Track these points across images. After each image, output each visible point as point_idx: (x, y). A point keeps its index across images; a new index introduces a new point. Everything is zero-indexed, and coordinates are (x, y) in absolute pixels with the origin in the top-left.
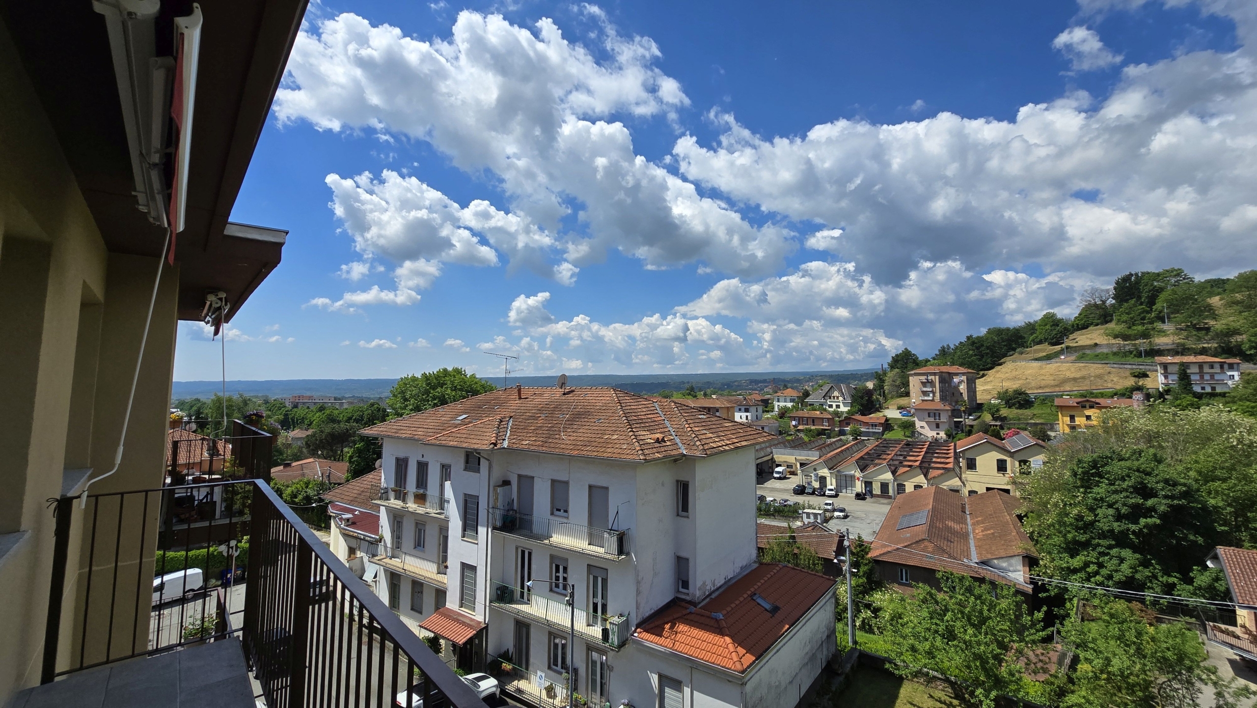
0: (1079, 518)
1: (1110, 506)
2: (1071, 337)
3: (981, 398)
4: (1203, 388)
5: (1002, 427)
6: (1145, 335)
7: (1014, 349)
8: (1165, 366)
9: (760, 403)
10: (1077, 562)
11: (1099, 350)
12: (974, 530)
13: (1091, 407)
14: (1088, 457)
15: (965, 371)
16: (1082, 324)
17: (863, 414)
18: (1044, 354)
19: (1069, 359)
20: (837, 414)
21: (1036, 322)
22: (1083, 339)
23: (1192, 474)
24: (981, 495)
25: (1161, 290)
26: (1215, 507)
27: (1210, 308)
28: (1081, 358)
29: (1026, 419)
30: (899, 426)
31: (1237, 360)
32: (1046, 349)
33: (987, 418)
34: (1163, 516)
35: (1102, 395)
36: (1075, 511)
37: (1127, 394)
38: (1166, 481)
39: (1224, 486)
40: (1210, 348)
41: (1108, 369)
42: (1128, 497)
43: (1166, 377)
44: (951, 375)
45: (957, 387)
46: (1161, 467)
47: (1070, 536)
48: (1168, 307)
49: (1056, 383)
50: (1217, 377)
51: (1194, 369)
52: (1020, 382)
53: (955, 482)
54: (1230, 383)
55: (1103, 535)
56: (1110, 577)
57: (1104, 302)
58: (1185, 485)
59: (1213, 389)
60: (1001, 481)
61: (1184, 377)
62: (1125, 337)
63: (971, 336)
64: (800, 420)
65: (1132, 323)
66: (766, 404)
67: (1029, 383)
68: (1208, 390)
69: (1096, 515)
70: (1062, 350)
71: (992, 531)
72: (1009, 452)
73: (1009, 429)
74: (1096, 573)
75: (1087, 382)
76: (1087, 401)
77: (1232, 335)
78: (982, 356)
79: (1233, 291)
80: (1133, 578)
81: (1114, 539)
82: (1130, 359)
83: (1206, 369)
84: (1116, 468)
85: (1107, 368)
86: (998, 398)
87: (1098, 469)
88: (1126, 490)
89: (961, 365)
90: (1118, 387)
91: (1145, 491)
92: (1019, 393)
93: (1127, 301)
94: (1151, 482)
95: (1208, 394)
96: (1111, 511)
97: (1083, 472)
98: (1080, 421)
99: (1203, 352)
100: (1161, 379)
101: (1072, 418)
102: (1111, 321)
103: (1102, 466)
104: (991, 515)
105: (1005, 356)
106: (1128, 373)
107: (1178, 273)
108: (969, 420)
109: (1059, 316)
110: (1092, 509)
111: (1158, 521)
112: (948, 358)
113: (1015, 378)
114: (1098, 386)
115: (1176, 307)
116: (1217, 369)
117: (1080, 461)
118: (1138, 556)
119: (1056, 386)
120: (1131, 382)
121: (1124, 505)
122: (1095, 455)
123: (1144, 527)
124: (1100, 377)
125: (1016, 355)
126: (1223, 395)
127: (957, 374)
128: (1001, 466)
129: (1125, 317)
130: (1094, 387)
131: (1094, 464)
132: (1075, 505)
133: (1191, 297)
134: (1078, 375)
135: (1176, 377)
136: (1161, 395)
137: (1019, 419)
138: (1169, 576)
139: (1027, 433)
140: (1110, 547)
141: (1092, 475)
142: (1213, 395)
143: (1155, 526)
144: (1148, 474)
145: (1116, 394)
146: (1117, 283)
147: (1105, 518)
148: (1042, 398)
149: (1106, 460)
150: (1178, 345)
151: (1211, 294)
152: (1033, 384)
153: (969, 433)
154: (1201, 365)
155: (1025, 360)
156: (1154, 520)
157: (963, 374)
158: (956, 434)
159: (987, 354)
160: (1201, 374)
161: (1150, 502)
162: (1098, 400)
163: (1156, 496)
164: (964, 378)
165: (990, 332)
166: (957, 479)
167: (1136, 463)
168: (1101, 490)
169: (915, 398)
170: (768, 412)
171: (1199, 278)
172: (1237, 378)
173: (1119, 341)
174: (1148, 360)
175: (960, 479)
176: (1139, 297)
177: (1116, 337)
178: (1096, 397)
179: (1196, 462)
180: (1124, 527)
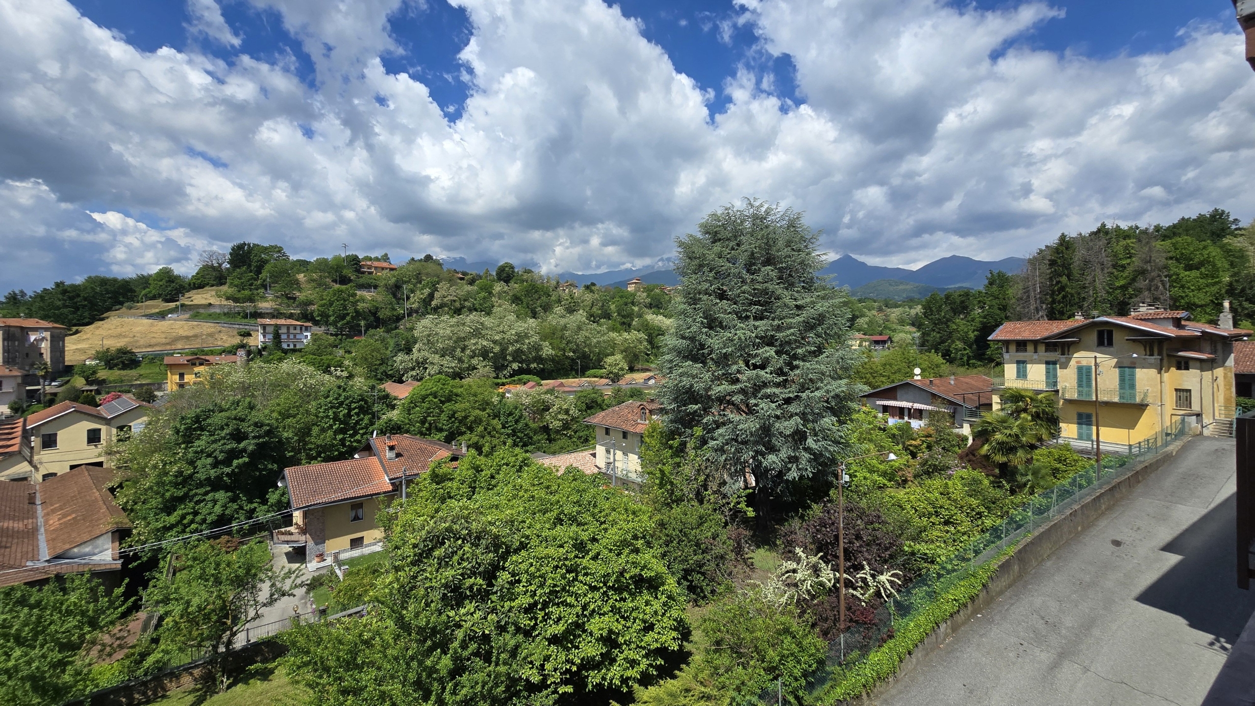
0: (180, 473)
1: (209, 456)
2: (187, 295)
3: (70, 358)
4: (288, 346)
5: (98, 392)
6: (251, 300)
7: (122, 303)
8: (264, 327)
10: (173, 519)
11: (212, 310)
12: (46, 522)
13: (201, 364)
14: (191, 413)
15: (50, 325)
16: (198, 284)
18: (157, 310)
19: (182, 317)
21: (151, 276)
22: (199, 298)
23: (275, 415)
24: (62, 476)
25: (265, 262)
26: (287, 439)
27: (297, 282)
28: (196, 316)
29: (131, 381)
31: (309, 324)
32: (161, 305)
33: (79, 382)
34: (252, 455)
35: (212, 353)
36: (175, 468)
37: (232, 351)
38: (256, 424)
39: (294, 421)
40: (295, 314)
41: (219, 329)
42: (225, 444)
43: (264, 337)
44: (25, 331)
45: (35, 346)
46: (253, 413)
47: (168, 495)
48: (270, 277)
49: (168, 341)
50: (298, 337)
51: (283, 330)
52: (126, 340)
53: (22, 468)
54: (305, 341)
55: (201, 485)
56: (204, 521)
57: (220, 265)
58: (268, 425)
59: (295, 346)
60: (92, 454)
61: (277, 336)
62: (236, 300)
63: (63, 283)
65: (241, 287)
67: (137, 341)
68: (292, 347)
69: (195, 468)
70: (177, 307)
71: (74, 516)
72: (105, 419)
73: (108, 393)
74: (192, 522)
75: (199, 340)
76: (197, 358)
77: (309, 305)
78: (77, 309)
79: (312, 271)
80: (223, 514)
81: (210, 486)
82: (239, 320)
83: (292, 331)
84: (217, 419)
85: (219, 327)
86: (95, 358)
87: (200, 422)
88: (224, 438)
89: (44, 318)
90: (227, 345)
91: (238, 436)
92: (122, 352)
93: (239, 267)
94: (245, 427)
95: (291, 350)
96: (209, 460)
97: (186, 429)
98: (188, 378)
99: (291, 316)
100: (261, 338)
101: (182, 376)
102: (225, 284)
103: (204, 420)
104: (74, 496)
105: (109, 309)
106: (235, 333)
107: (279, 250)
108: (51, 387)
109: (176, 273)
110: (192, 463)
111: (247, 460)
113: (119, 336)
114: (209, 344)
115: (276, 277)
116: (298, 331)
117: (183, 418)
118: (229, 494)
119: (167, 344)
120: (237, 340)
121: (221, 452)
122: (198, 410)
123: (236, 467)
124: (211, 335)
125: (124, 310)
126: (300, 350)
127: (35, 330)
128: (93, 437)
129: (237, 282)
130: (205, 345)
131: (197, 419)
132: (175, 462)
133: (285, 272)
134: (191, 333)
135: (271, 336)
136: (260, 352)
137: (122, 381)
138: (252, 503)
139: (130, 395)
140: (206, 493)
141: (195, 430)
142: (294, 351)
143: (245, 464)
144: (243, 420)
145: (224, 351)
146: (233, 249)
147: (205, 469)
148: (151, 357)
149: (208, 414)
150: (276, 309)
151: (299, 272)
152: (142, 342)
153: (51, 403)
154: (288, 327)
155: (134, 315)
156: (244, 459)
157: (46, 329)
158: (29, 406)
159: (85, 306)
160: (288, 333)
161: (242, 445)
162: (207, 358)
163: (247, 438)
164: (47, 334)
165: (90, 280)
166: (26, 463)
167: (234, 412)
168: (200, 444)
171: (293, 257)
172: (309, 337)
173: (231, 303)
174: (252, 321)
175: (31, 462)
176: (250, 266)
177: (228, 299)
178: (207, 354)
179: (279, 405)
180: (219, 471)
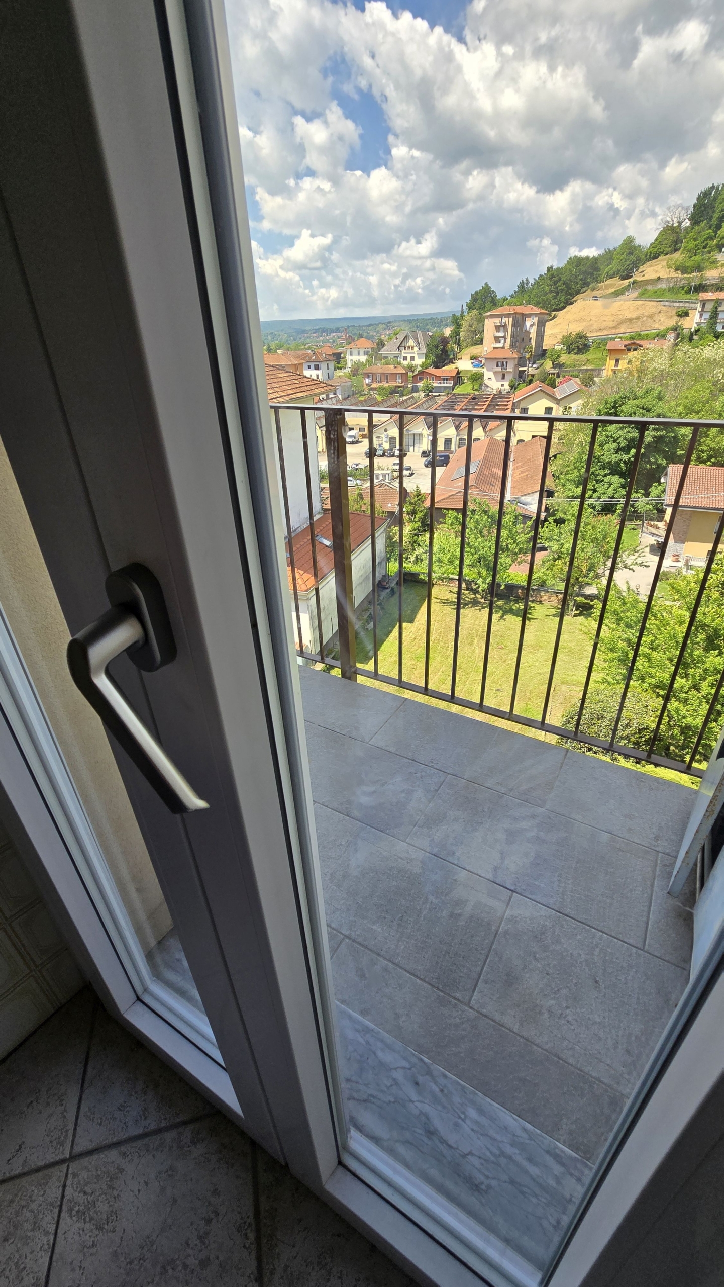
1: (615, 441)
3: (547, 343)
5: (558, 375)
6: (700, 268)
7: (588, 284)
9: (331, 358)
13: (634, 350)
15: (539, 311)
17: (437, 367)
18: (613, 290)
20: (411, 368)
24: (526, 443)
29: (580, 365)
30: (469, 379)
32: (616, 284)
33: (548, 365)
41: (659, 308)
43: (701, 316)
45: (528, 331)
52: (584, 324)
55: (604, 467)
56: (599, 498)
57: (680, 224)
62: (684, 270)
63: (551, 267)
64: (373, 376)
65: (693, 252)
66: (338, 358)
67: (592, 325)
71: (526, 473)
72: (557, 399)
73: (563, 376)
76: (633, 344)
78: (558, 293)
81: (610, 469)
82: (680, 296)
86: (561, 343)
90: (660, 328)
92: (581, 336)
96: (614, 446)
100: (697, 318)
101: (617, 362)
102: (678, 250)
104: (530, 460)
105: (578, 293)
106: (673, 312)
108: (532, 369)
112: (526, 296)
113: (582, 320)
114: (646, 327)
119: (614, 327)
120: (672, 322)
124: (650, 316)
125: (588, 292)
127: (530, 316)
129: (690, 245)
130: (642, 329)
131: (615, 404)
134: (634, 315)
137: (574, 366)
139: (578, 380)
144: (649, 410)
145: (657, 335)
148: (597, 342)
152: (594, 327)
155: (594, 297)
157: (536, 315)
158: (518, 384)
159: (563, 290)
162: (641, 343)
164: (536, 320)
165: (569, 262)
167: (644, 401)
169: (487, 347)
170: (340, 368)
174: (694, 297)
178: (641, 339)
180: (619, 457)
